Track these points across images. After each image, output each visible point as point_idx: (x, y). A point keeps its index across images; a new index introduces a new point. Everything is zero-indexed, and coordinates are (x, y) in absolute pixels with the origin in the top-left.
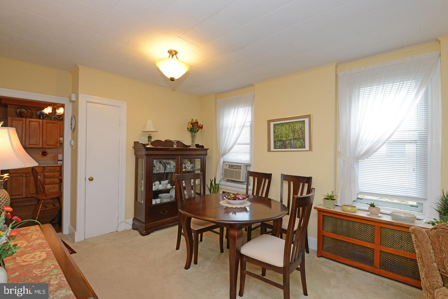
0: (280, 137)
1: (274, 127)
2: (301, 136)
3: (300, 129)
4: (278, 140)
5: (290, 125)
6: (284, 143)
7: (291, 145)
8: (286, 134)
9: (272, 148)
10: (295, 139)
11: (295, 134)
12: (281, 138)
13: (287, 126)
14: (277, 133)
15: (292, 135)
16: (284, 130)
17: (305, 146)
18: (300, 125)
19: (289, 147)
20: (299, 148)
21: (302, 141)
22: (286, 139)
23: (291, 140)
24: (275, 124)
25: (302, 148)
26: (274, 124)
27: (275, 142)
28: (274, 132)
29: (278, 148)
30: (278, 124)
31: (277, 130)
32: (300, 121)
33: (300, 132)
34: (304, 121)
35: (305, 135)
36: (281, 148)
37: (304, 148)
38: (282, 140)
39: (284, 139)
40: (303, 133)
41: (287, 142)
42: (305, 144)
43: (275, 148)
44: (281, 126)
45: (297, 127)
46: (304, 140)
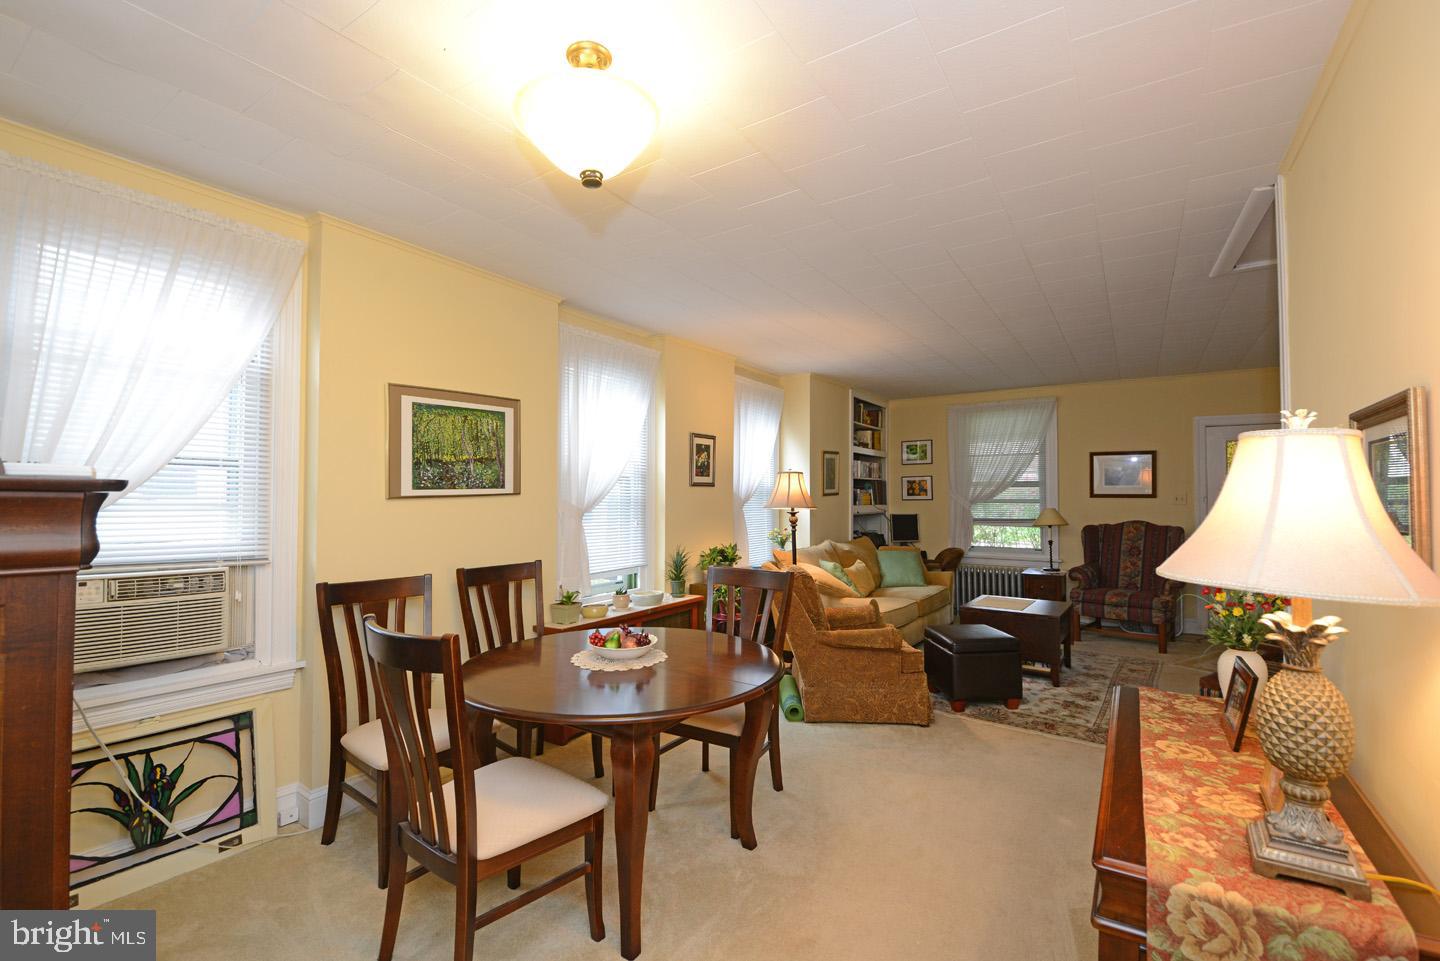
0: (433, 450)
1: (414, 415)
2: (494, 455)
3: (494, 435)
4: (429, 462)
5: (466, 417)
6: (447, 472)
7: (468, 479)
8: (455, 444)
9: (407, 488)
10: (480, 460)
11: (479, 447)
12: (437, 452)
13: (459, 419)
14: (423, 436)
15: (470, 448)
16: (448, 431)
17: (504, 482)
18: (492, 423)
19: (464, 485)
20: (489, 487)
21: (496, 467)
22: (453, 459)
23: (467, 462)
24: (420, 405)
25: (497, 488)
26: (414, 404)
27: (416, 464)
28: (415, 431)
29: (427, 488)
30: (429, 407)
31: (424, 424)
32: (492, 412)
33: (492, 444)
34: (503, 414)
35: (504, 451)
36: (440, 488)
37: (503, 487)
38: (441, 461)
39: (446, 458)
40: (500, 447)
41: (458, 469)
42: (503, 475)
43: (416, 486)
44: (441, 415)
45: (487, 426)
46: (502, 465)
